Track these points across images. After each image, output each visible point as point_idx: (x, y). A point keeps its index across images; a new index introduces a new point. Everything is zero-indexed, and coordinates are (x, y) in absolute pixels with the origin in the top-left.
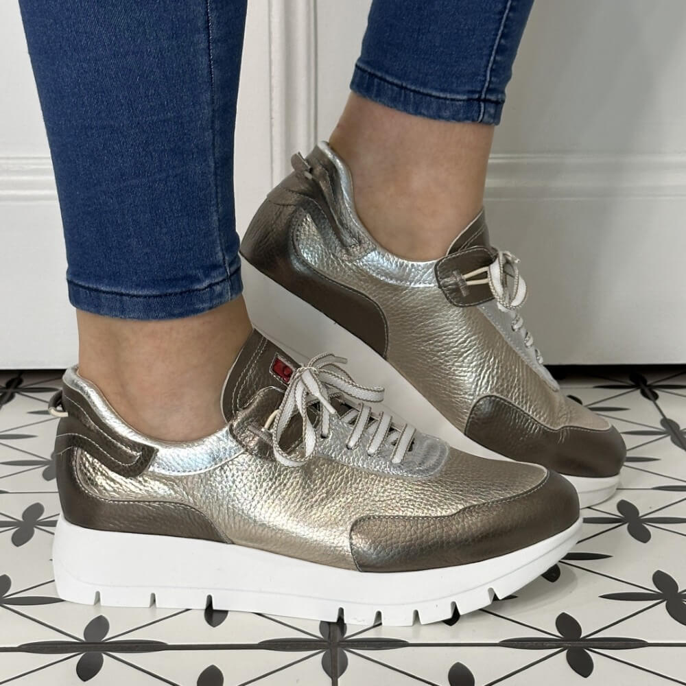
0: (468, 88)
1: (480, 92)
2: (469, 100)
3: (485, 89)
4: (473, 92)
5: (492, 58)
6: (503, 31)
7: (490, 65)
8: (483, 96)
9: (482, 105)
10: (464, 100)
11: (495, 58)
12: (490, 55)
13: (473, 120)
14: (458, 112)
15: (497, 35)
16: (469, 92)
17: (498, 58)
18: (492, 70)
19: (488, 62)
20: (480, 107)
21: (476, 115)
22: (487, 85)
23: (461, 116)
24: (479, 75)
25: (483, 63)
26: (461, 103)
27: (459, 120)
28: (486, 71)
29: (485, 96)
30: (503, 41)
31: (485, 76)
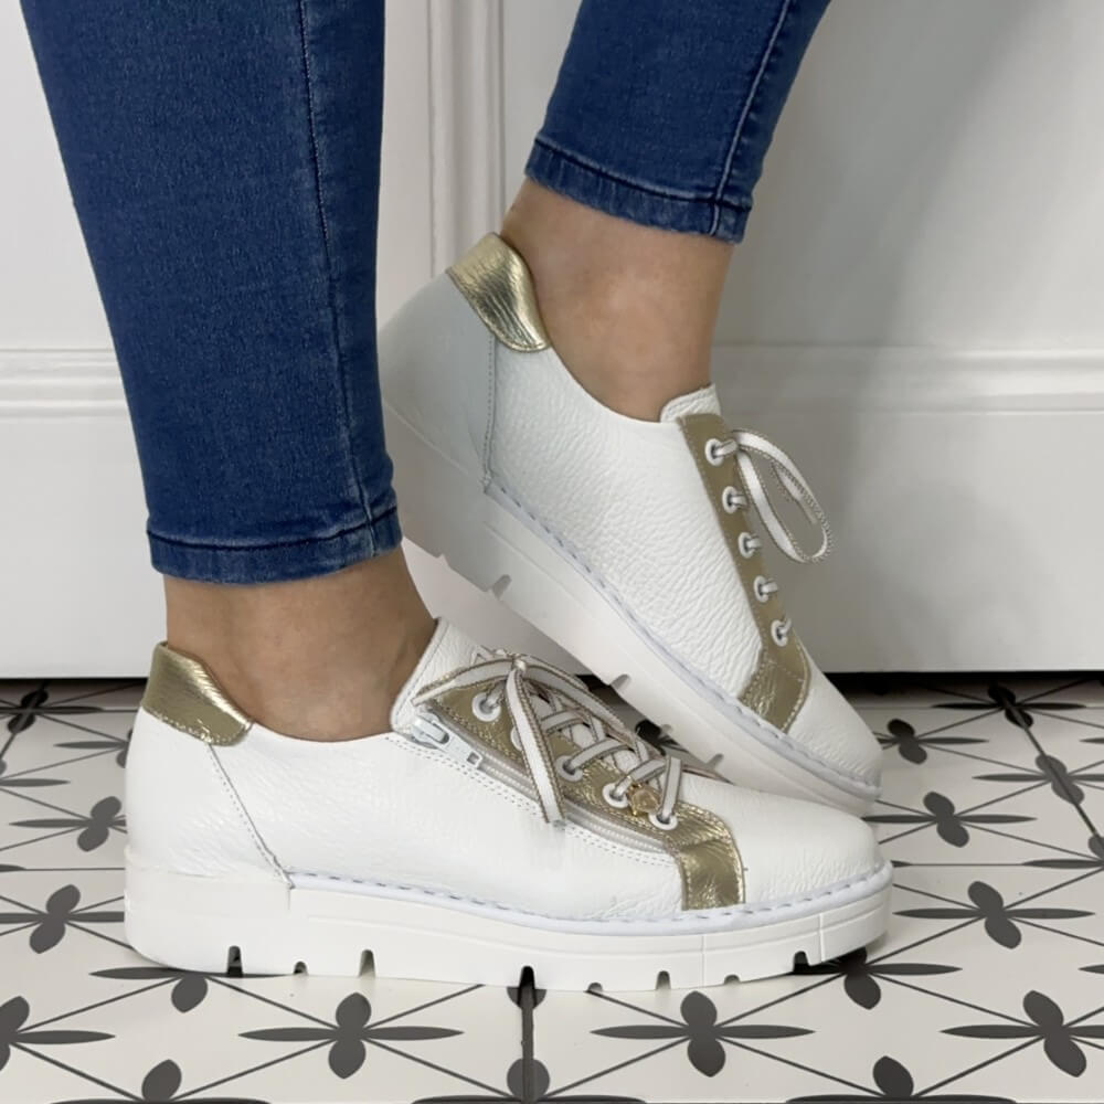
0: (697, 181)
1: (715, 190)
2: (698, 200)
3: (721, 186)
4: (706, 189)
5: (735, 139)
6: (753, 101)
7: (732, 150)
8: (719, 196)
9: (717, 209)
10: (689, 200)
11: (739, 139)
12: (733, 134)
13: (702, 232)
14: (680, 216)
15: (743, 105)
16: (698, 188)
17: (745, 141)
18: (735, 158)
19: (730, 144)
20: (713, 212)
21: (707, 224)
22: (725, 178)
23: (685, 222)
24: (714, 164)
25: (722, 145)
26: (686, 203)
27: (681, 230)
28: (725, 160)
29: (722, 195)
30: (752, 116)
31: (723, 166)
